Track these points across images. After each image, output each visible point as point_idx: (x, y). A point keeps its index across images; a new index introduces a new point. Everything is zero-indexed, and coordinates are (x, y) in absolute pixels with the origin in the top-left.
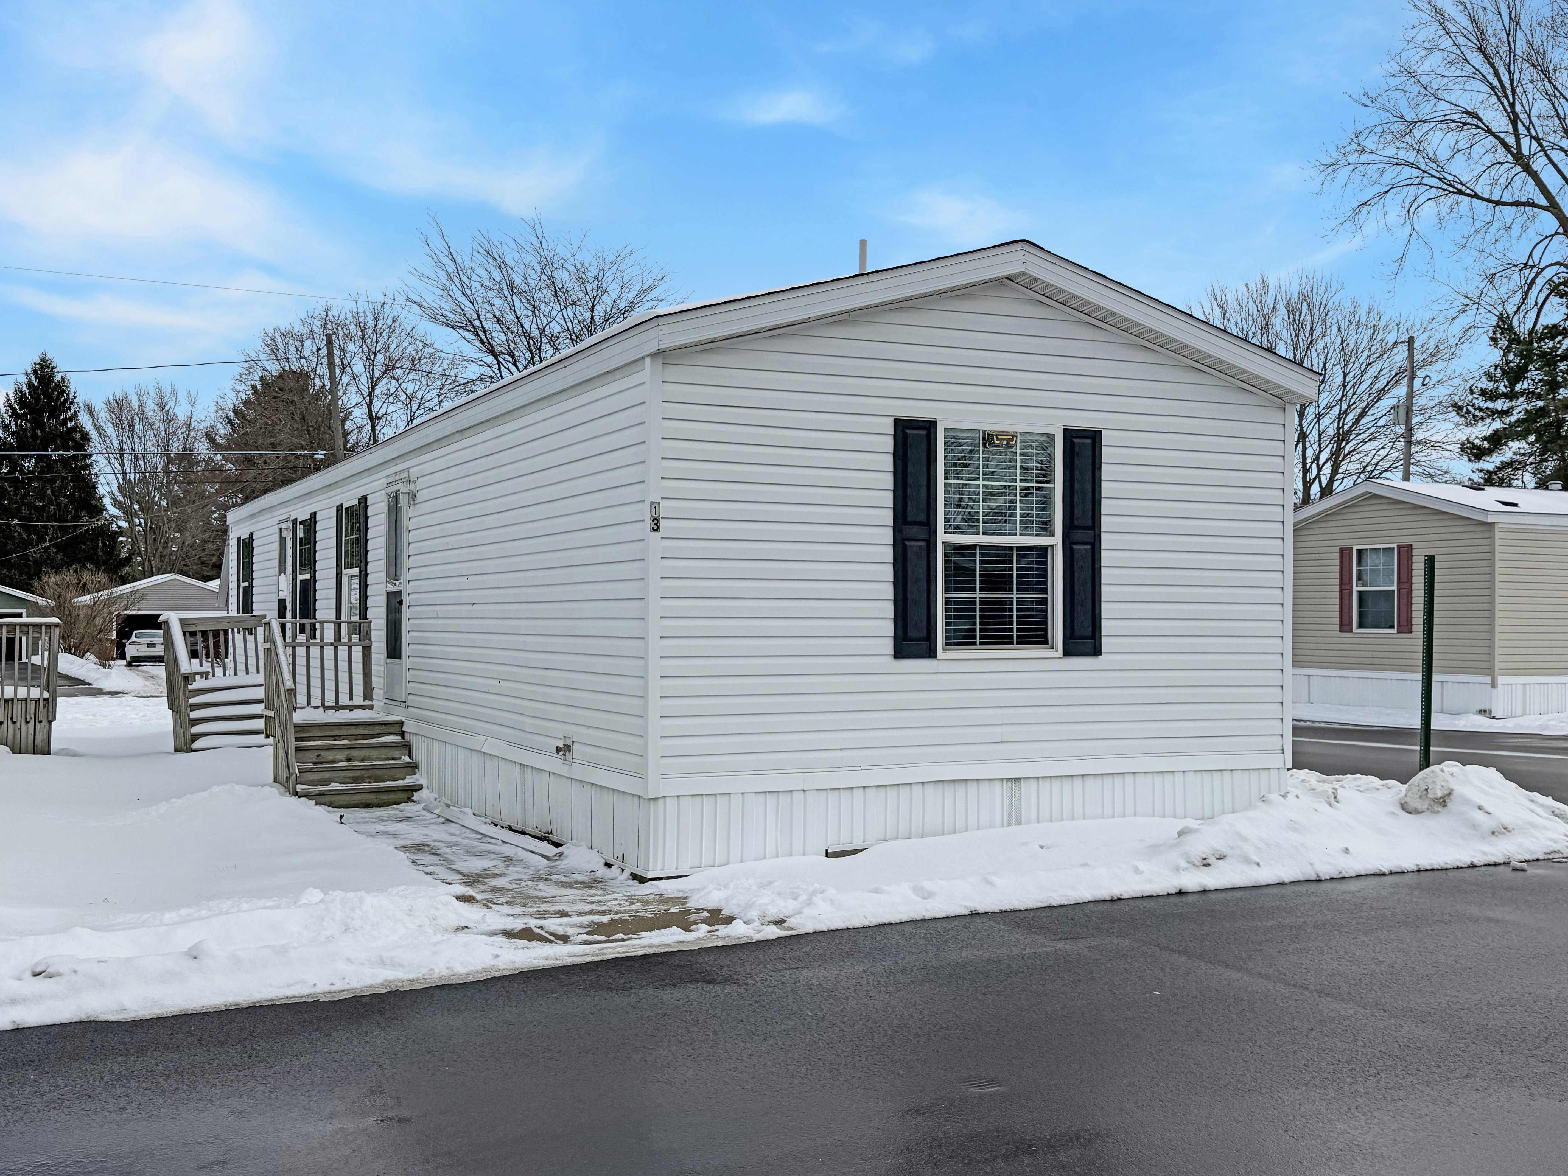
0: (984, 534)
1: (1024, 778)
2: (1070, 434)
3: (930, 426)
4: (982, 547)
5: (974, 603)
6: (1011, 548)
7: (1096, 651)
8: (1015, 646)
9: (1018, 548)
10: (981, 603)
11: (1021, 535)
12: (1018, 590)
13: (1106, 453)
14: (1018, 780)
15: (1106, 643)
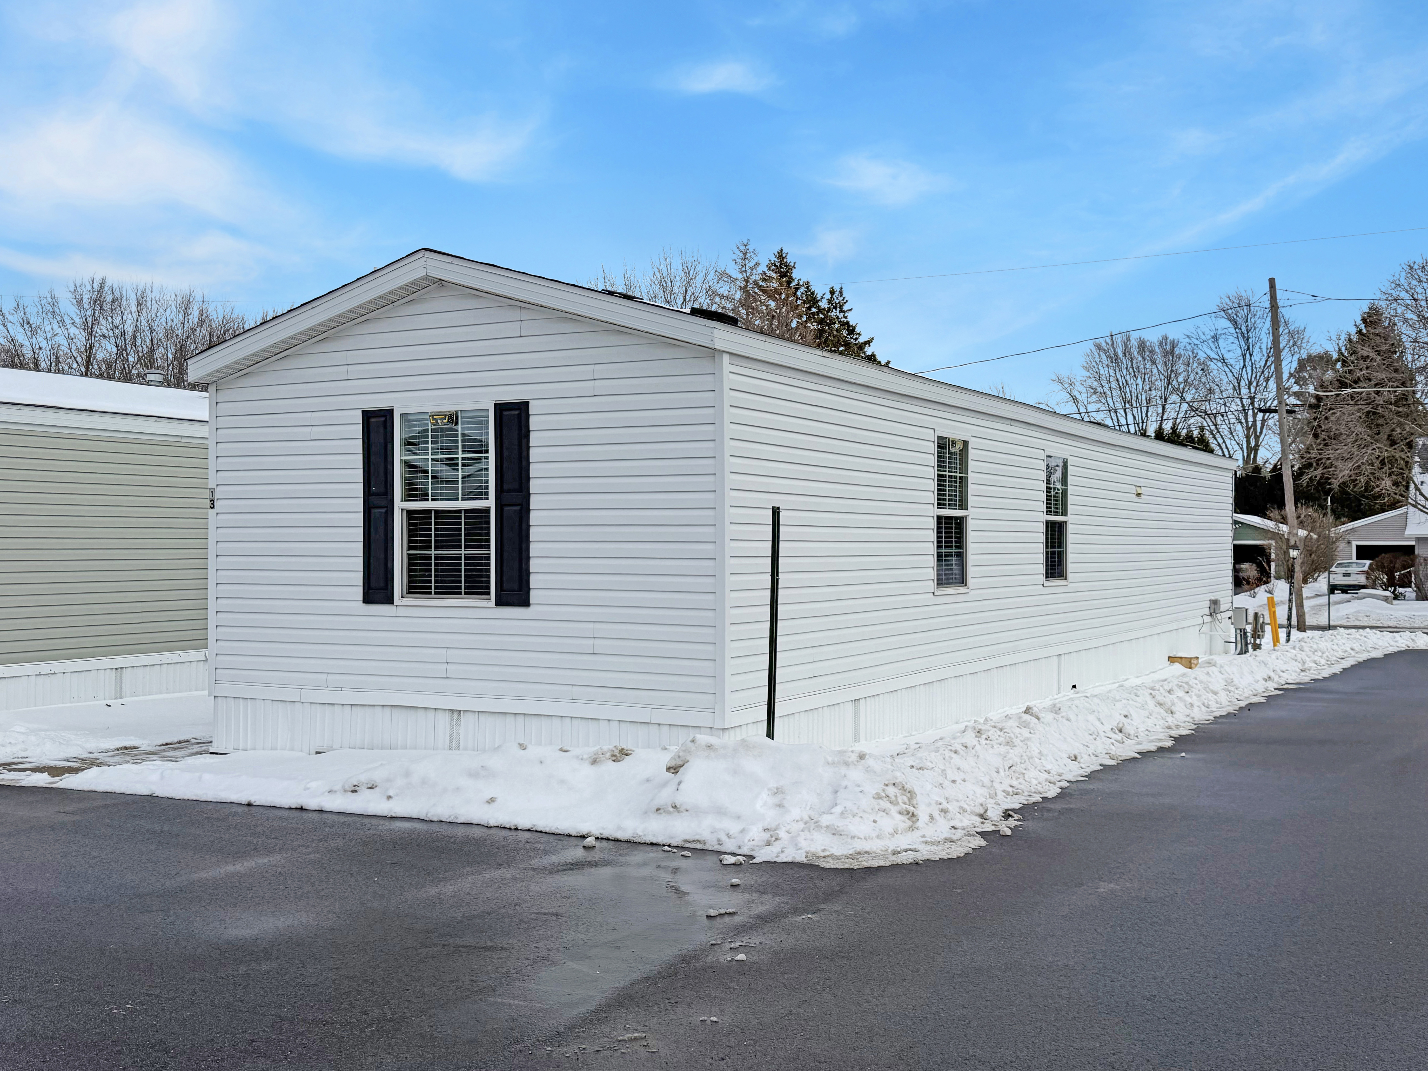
0: (433, 500)
1: (465, 711)
2: (500, 408)
3: (389, 413)
4: (437, 512)
5: (430, 558)
6: (460, 511)
7: (525, 602)
8: (463, 596)
9: (466, 511)
10: (436, 558)
11: (463, 499)
12: (466, 547)
13: (534, 422)
14: (459, 711)
15: (534, 596)
